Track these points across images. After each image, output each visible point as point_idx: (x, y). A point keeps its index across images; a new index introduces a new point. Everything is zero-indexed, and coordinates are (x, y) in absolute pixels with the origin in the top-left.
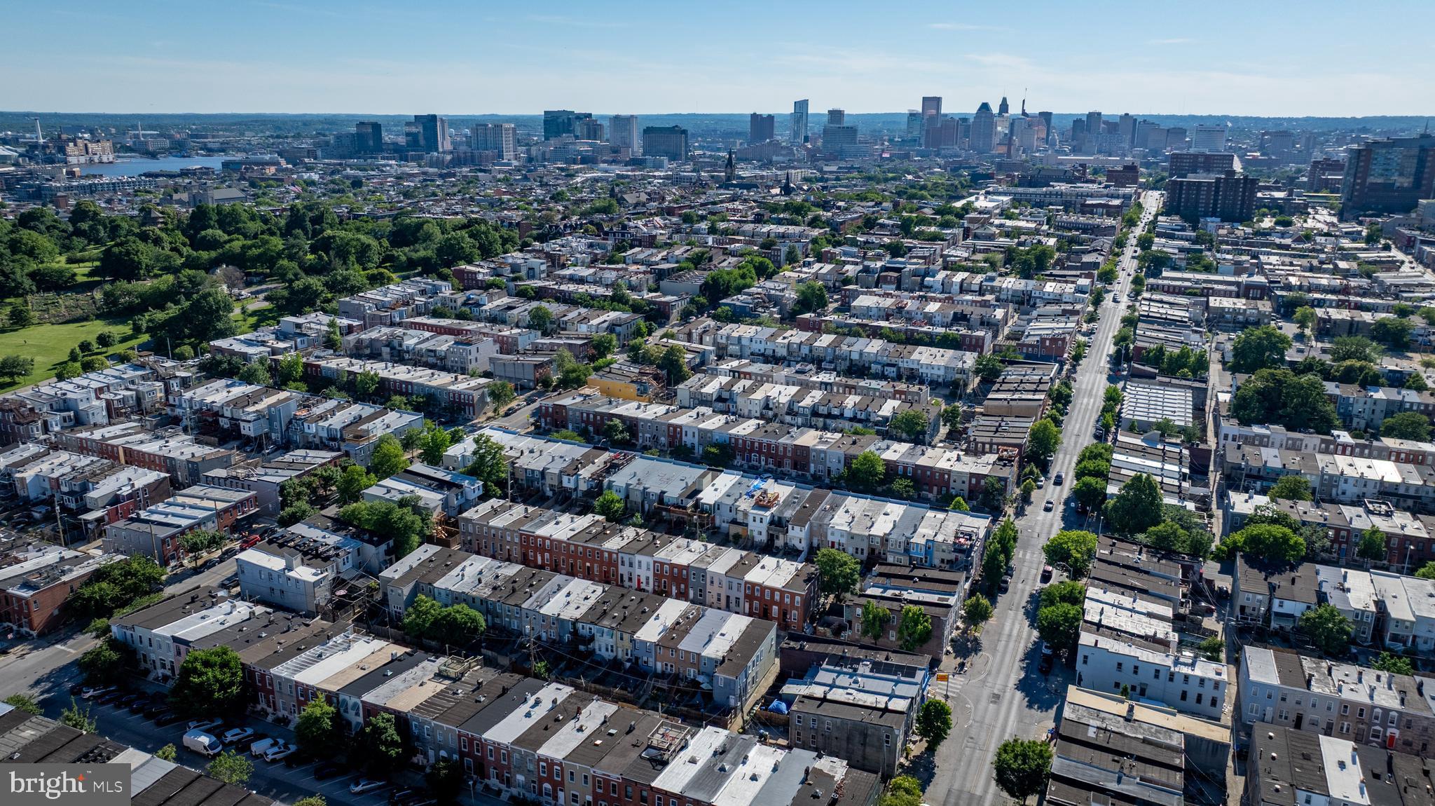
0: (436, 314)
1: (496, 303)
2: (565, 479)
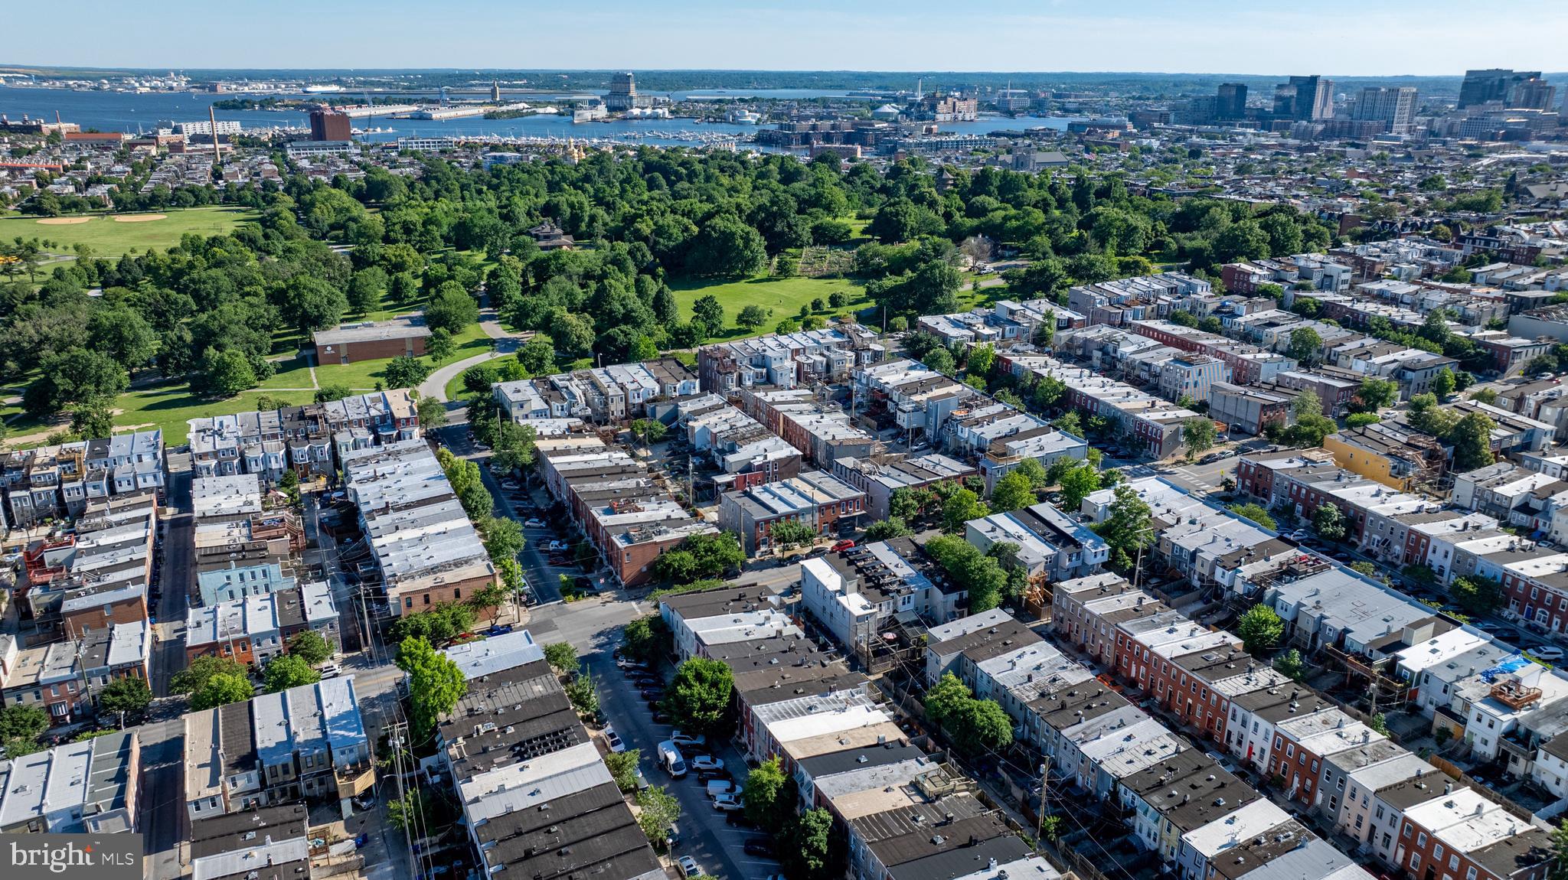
0: (1175, 319)
1: (1256, 316)
2: (1219, 571)
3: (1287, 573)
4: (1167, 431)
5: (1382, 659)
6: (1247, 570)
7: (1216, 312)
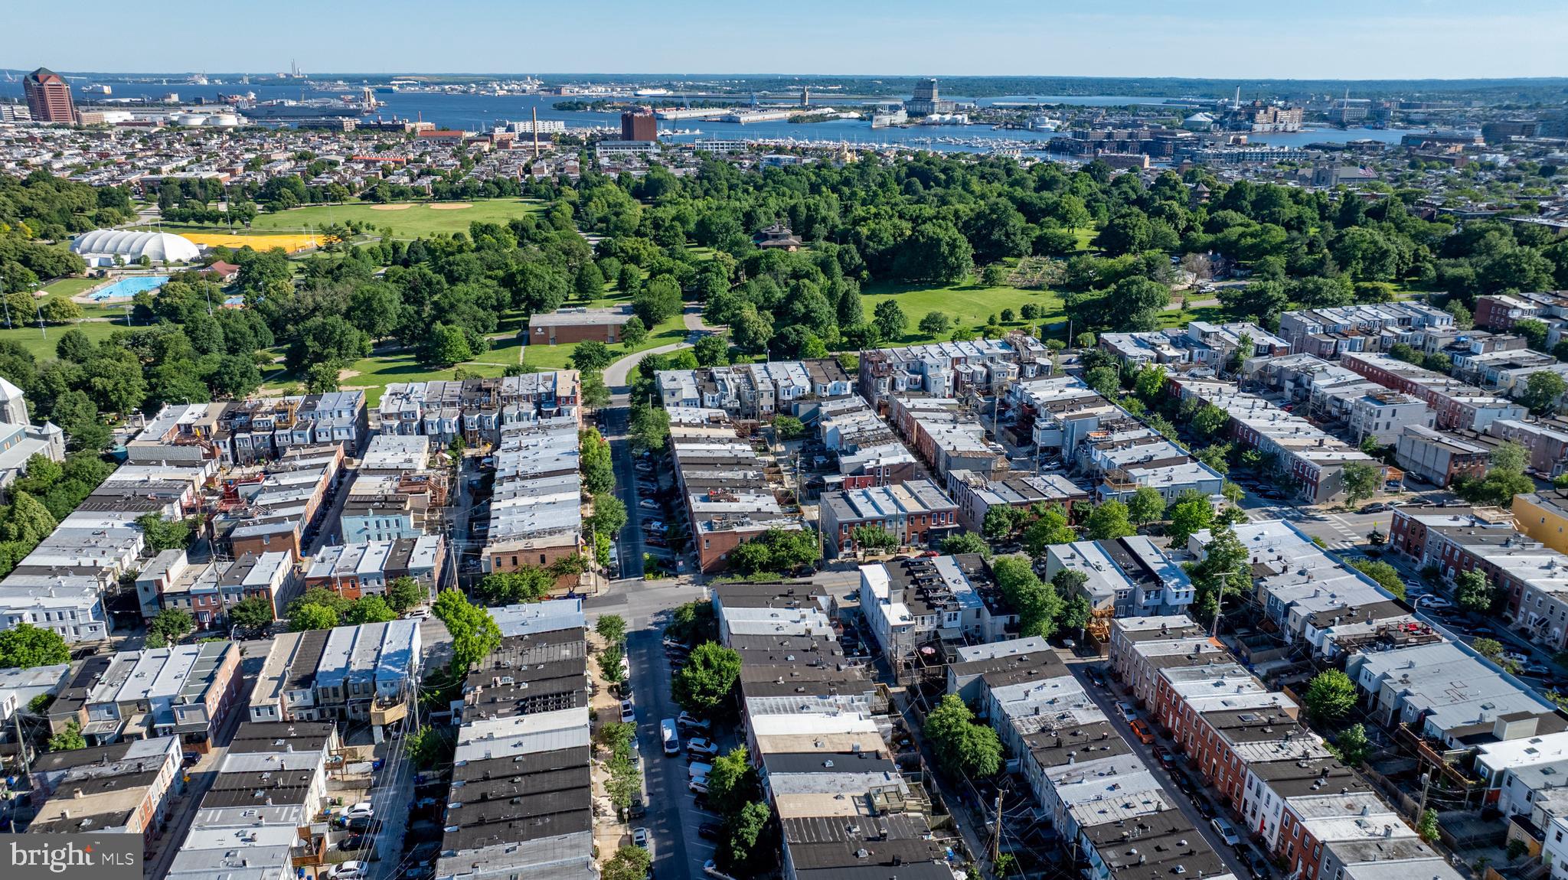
1: (1496, 355)
2: (1309, 628)
3: (1385, 640)
4: (1324, 474)
5: (1462, 750)
6: (1339, 631)
7: (1449, 348)
